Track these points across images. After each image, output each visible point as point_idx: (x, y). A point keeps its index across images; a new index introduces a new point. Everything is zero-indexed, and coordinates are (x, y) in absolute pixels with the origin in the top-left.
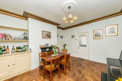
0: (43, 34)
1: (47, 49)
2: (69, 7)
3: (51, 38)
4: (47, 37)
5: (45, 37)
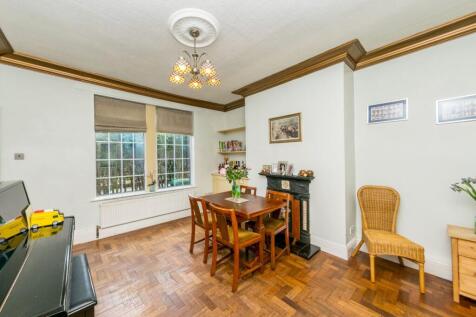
0: (271, 129)
1: (283, 182)
2: (195, 33)
3: (300, 140)
4: (284, 137)
5: (277, 138)
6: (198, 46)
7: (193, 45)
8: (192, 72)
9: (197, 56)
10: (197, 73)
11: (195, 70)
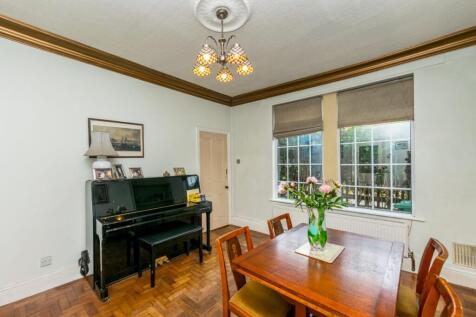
2: (222, 14)
6: (226, 30)
7: (219, 30)
8: (220, 61)
9: (224, 41)
10: (224, 62)
11: (223, 58)
